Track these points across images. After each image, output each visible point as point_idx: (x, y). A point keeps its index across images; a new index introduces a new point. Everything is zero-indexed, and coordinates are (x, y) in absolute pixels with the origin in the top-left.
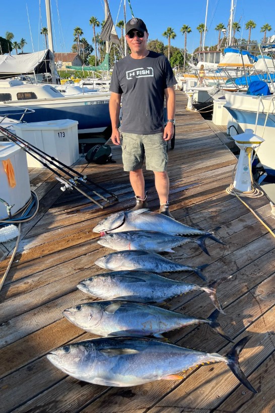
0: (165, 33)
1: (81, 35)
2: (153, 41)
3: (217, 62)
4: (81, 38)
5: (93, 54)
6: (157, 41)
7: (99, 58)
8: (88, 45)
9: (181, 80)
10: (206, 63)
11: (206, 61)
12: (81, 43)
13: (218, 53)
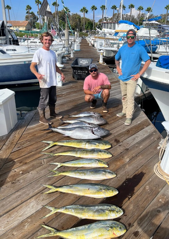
0: (82, 10)
1: (30, 9)
2: (74, 14)
3: (114, 29)
4: (30, 11)
5: (38, 22)
6: (77, 14)
7: (42, 24)
8: (35, 16)
9: (92, 40)
10: (107, 29)
11: (107, 28)
12: (30, 15)
13: (114, 23)
